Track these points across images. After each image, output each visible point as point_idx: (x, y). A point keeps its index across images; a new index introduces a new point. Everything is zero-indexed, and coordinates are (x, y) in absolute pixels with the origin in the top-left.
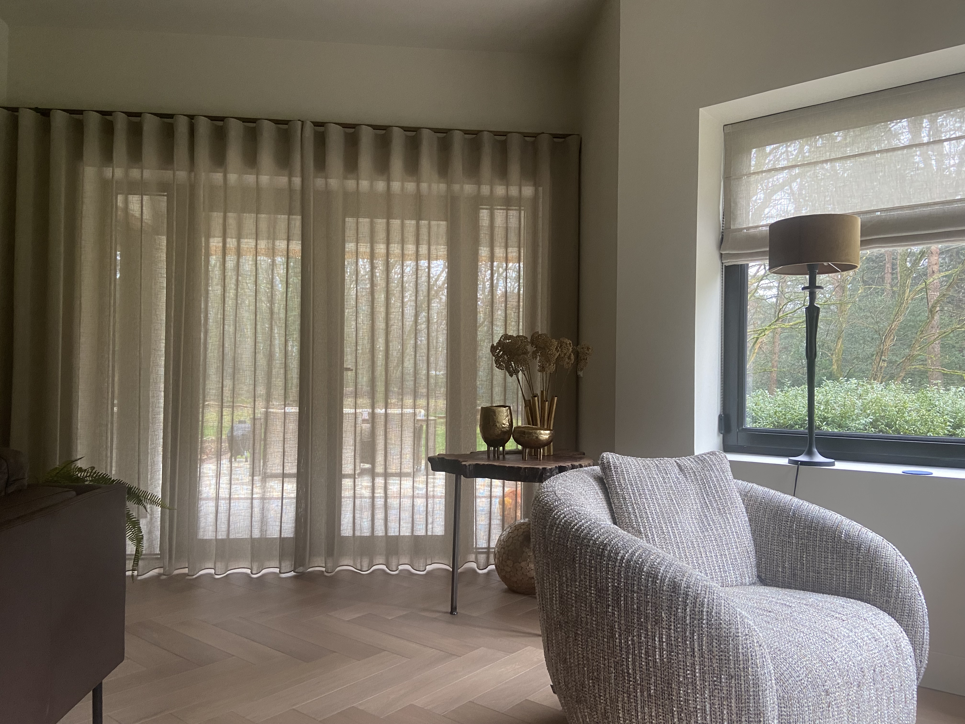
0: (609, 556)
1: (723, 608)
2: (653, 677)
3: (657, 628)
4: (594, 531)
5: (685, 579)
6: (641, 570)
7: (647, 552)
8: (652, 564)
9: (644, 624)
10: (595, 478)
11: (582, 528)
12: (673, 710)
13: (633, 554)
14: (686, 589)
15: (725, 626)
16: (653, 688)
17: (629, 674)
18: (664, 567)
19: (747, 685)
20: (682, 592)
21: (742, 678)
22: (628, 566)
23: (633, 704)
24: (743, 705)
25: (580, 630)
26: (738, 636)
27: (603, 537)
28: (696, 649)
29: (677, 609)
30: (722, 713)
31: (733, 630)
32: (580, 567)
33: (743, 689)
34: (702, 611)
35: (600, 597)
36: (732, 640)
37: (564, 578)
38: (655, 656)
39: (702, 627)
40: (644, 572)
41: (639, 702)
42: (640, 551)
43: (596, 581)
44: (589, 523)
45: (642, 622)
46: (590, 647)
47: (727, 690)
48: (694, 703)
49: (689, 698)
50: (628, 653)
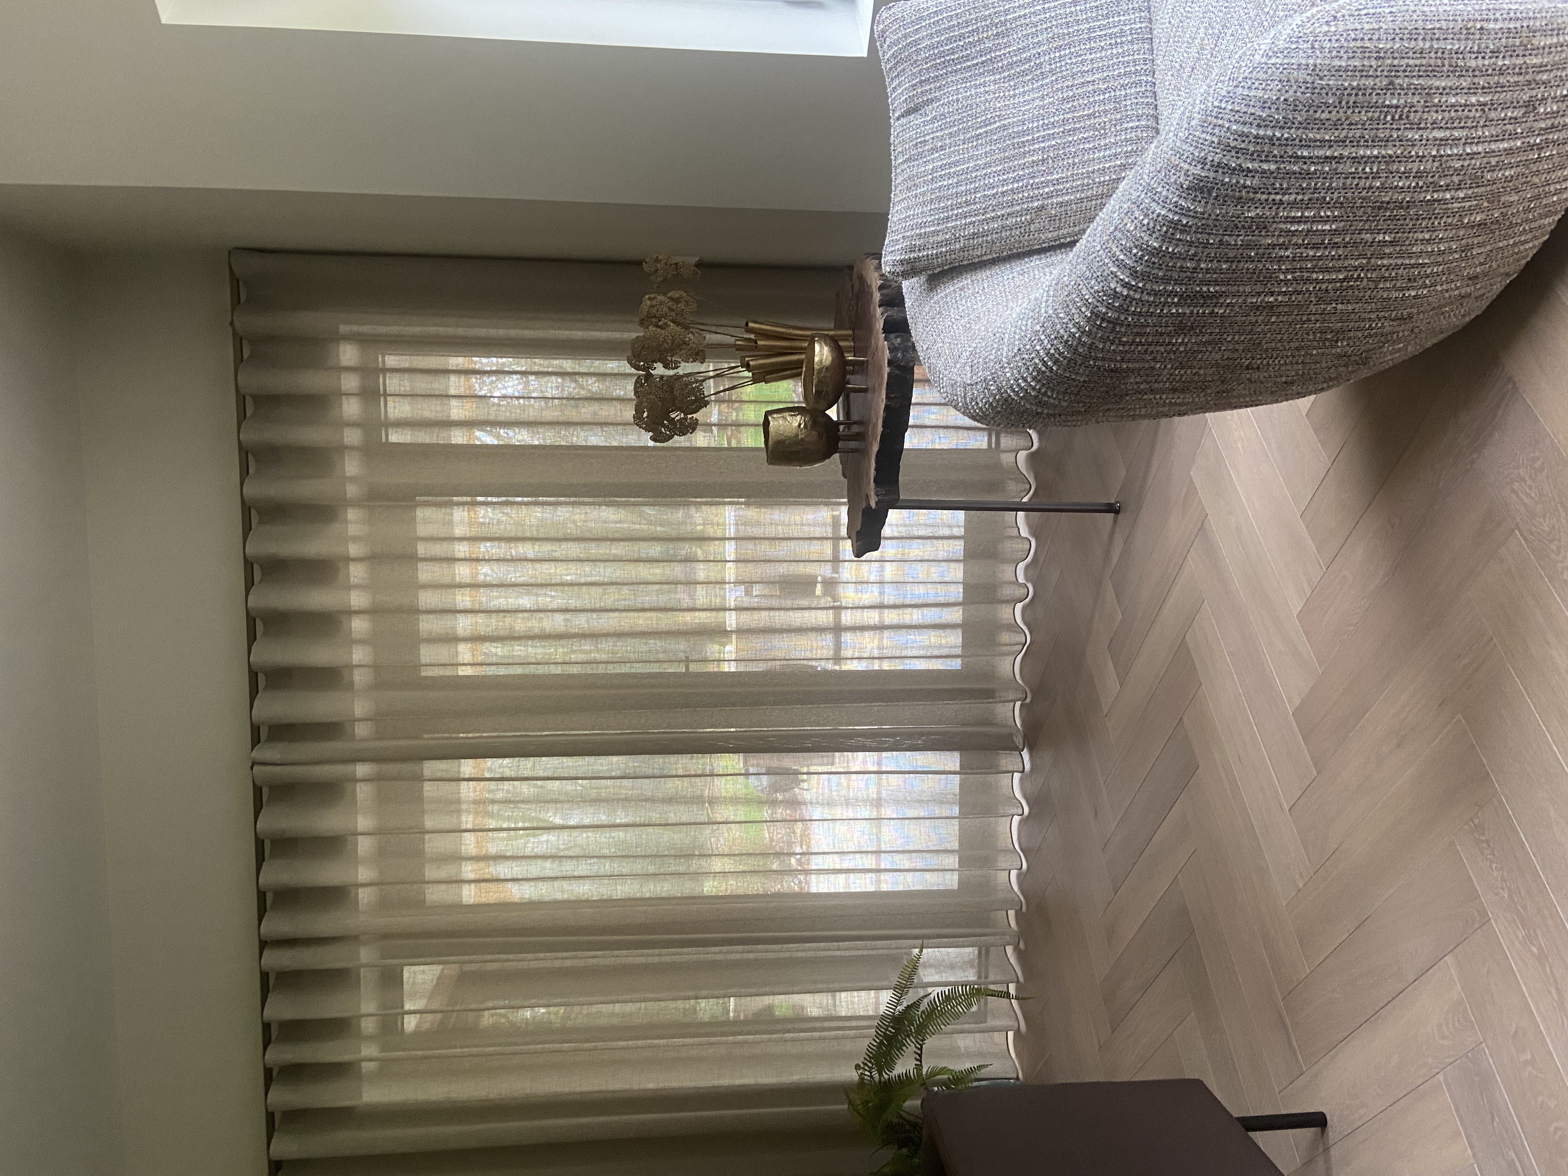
0: (1119, 309)
1: (1252, 94)
2: (1363, 236)
3: (1274, 226)
4: (1062, 331)
5: (1186, 166)
6: (1156, 252)
7: (1119, 235)
8: (1145, 228)
9: (1261, 251)
10: (931, 290)
11: (1052, 351)
12: (1428, 200)
13: (1121, 265)
14: (1208, 167)
15: (1291, 92)
16: (1381, 237)
17: (1344, 279)
18: (1154, 205)
19: (1411, 54)
20: (1212, 175)
21: (1396, 62)
22: (1145, 276)
23: (1400, 271)
24: (1446, 63)
25: (1243, 360)
26: (1315, 66)
27: (1076, 316)
28: (1328, 153)
29: (1245, 187)
30: (1453, 106)
31: (1302, 75)
32: (1129, 361)
33: (1418, 62)
34: (1257, 137)
35: (1192, 328)
36: (1321, 79)
37: (1142, 387)
38: (1324, 231)
39: (1287, 139)
40: (1161, 247)
41: (1399, 262)
42: (1114, 249)
43: (1162, 334)
44: (1043, 337)
45: (1257, 254)
46: (1279, 345)
47: (1413, 94)
48: (1424, 160)
49: (1414, 171)
50: (1308, 280)
